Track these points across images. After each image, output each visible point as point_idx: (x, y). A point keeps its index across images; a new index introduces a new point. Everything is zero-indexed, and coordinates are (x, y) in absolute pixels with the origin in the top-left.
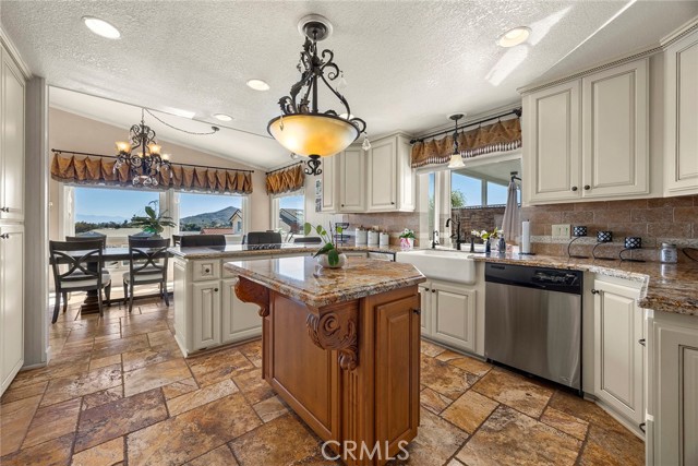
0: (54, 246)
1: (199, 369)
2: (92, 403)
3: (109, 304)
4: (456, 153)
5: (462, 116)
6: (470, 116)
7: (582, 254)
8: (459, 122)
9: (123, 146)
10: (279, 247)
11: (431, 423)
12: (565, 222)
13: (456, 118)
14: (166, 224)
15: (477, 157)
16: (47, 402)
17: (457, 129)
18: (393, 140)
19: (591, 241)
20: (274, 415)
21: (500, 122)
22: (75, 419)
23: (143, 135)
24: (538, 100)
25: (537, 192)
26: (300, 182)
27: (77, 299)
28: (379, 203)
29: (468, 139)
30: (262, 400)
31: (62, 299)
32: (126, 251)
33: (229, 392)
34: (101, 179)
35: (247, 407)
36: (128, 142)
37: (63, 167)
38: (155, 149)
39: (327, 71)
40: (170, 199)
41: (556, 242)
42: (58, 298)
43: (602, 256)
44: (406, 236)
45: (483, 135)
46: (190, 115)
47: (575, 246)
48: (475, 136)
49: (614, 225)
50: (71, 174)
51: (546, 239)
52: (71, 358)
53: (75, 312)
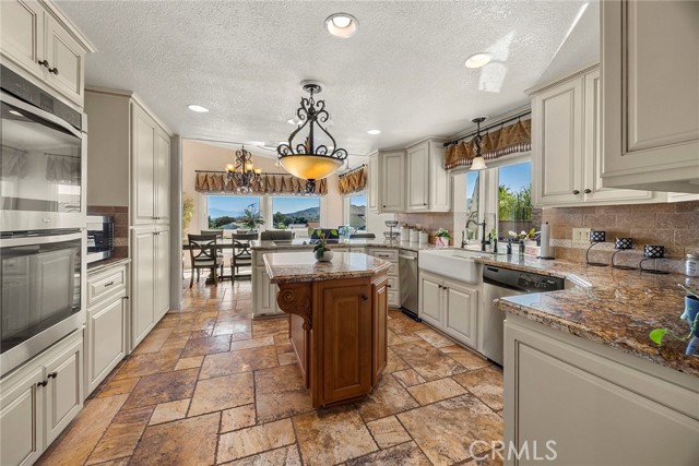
0: (191, 238)
1: (258, 327)
2: (195, 335)
3: (222, 278)
4: (479, 155)
5: (484, 119)
6: (491, 118)
7: (603, 261)
8: (482, 125)
9: (231, 167)
10: (337, 242)
11: (395, 391)
12: (586, 226)
13: (478, 121)
14: (258, 222)
15: (501, 158)
16: (176, 331)
17: (479, 132)
18: (425, 145)
19: (609, 247)
20: (288, 363)
21: (519, 122)
22: (185, 342)
23: (243, 157)
24: (544, 101)
25: (543, 196)
26: (362, 184)
27: (205, 274)
28: (416, 204)
29: (492, 140)
30: (286, 352)
31: (196, 274)
32: (230, 242)
33: (268, 343)
34: (223, 189)
35: (274, 354)
36: (233, 163)
37: (201, 182)
38: (249, 167)
39: (321, 116)
40: (266, 201)
41: (578, 246)
42: (193, 272)
43: (624, 264)
44: (440, 235)
45: (504, 136)
46: (264, 144)
47: (596, 252)
48: (498, 137)
49: (637, 231)
50: (205, 186)
51: (567, 244)
52: (193, 310)
53: (202, 283)
